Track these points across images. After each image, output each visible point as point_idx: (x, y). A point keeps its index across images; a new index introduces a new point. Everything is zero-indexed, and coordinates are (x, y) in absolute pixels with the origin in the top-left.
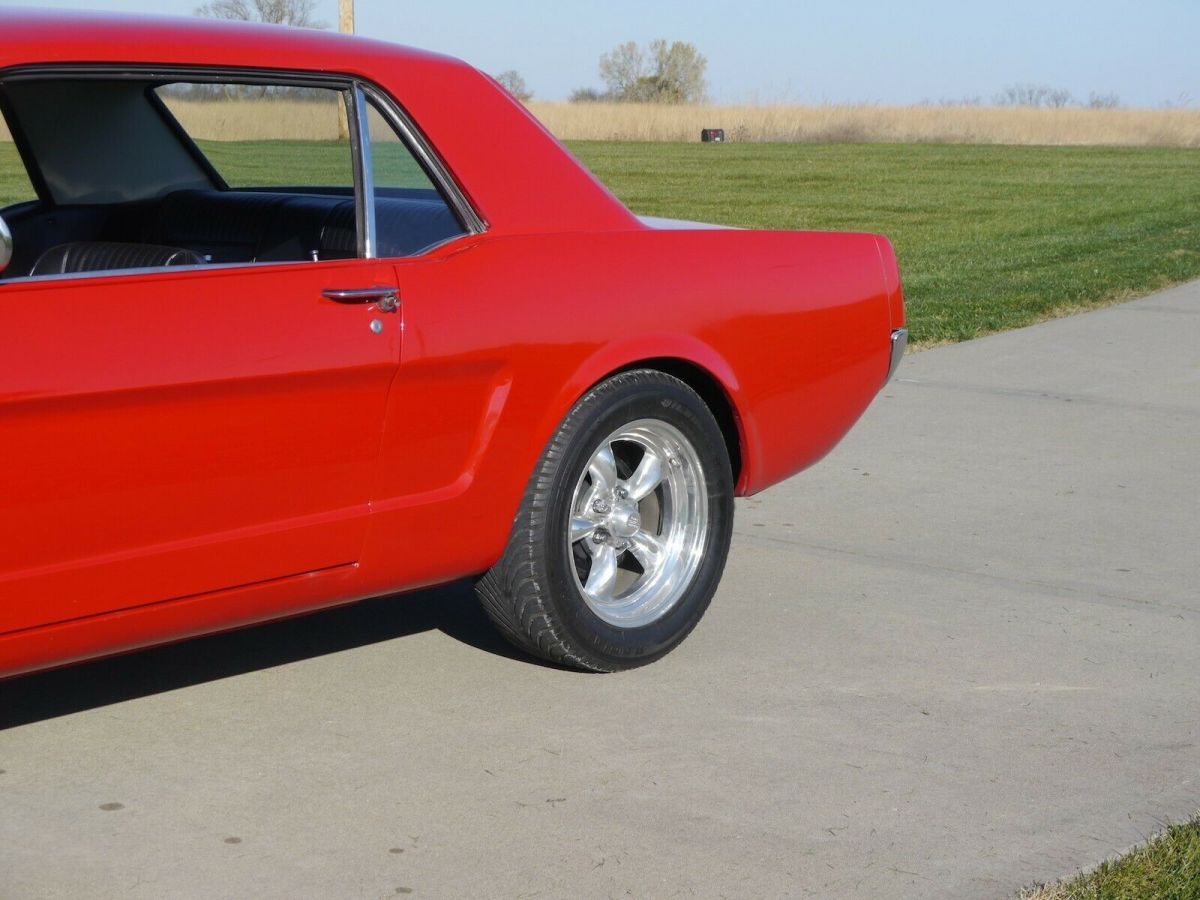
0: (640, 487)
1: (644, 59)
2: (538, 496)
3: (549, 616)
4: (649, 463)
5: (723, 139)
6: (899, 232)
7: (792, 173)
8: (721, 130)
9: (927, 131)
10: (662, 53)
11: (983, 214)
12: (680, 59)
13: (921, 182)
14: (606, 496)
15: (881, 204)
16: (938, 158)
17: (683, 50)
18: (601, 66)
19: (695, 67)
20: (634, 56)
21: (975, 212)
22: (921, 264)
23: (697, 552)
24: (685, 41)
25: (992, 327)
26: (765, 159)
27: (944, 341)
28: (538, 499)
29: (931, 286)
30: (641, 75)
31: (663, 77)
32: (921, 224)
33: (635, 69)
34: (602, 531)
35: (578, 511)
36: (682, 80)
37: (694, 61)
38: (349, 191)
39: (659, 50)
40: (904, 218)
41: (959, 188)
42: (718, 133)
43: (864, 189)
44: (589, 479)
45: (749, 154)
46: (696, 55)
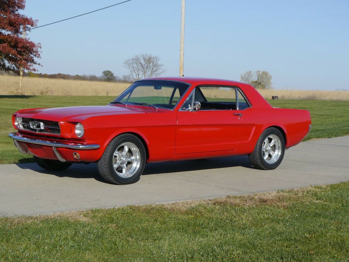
0: (272, 144)
1: (253, 76)
2: (258, 146)
3: (259, 160)
4: (273, 141)
5: (278, 99)
6: (321, 120)
7: (296, 107)
8: (277, 96)
9: (335, 98)
10: (259, 74)
11: (342, 116)
12: (264, 76)
13: (328, 109)
14: (267, 145)
15: (317, 114)
16: (333, 104)
17: (265, 73)
18: (241, 77)
19: (269, 78)
20: (251, 75)
21: (339, 116)
22: (325, 126)
23: (280, 154)
24: (266, 71)
25: (336, 136)
26: (289, 103)
27: (326, 138)
28: (258, 147)
29: (325, 129)
30: (253, 80)
31: (259, 81)
32: (326, 118)
33: (251, 79)
34: (266, 150)
35: (263, 147)
36: (265, 82)
37: (268, 77)
38: (235, 103)
39: (258, 73)
40: (322, 117)
41: (337, 111)
42: (277, 97)
43: (313, 111)
44: (265, 143)
45: (285, 102)
46: (269, 75)
